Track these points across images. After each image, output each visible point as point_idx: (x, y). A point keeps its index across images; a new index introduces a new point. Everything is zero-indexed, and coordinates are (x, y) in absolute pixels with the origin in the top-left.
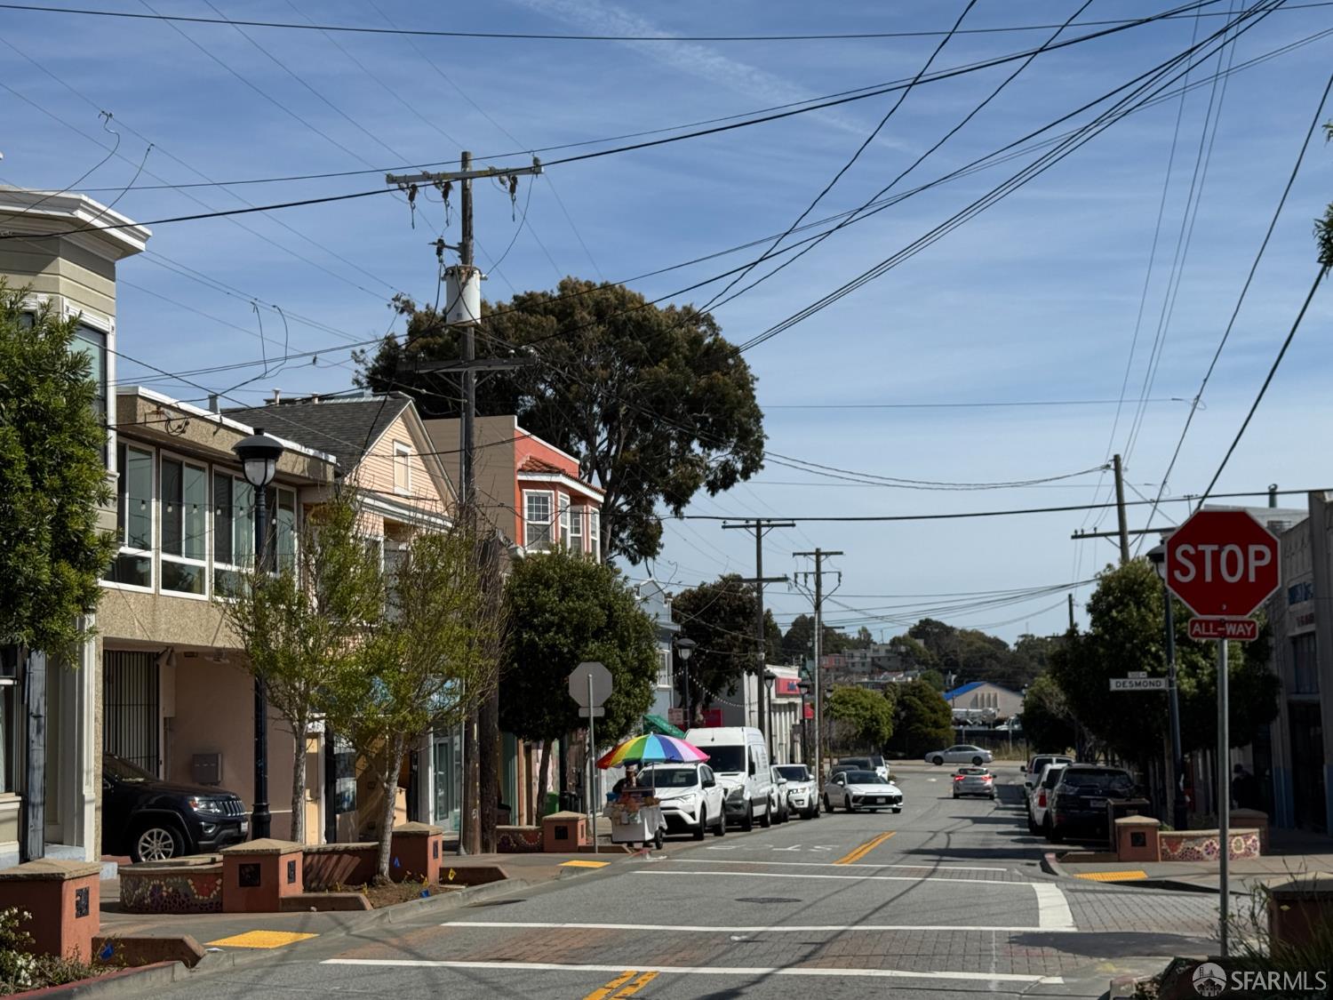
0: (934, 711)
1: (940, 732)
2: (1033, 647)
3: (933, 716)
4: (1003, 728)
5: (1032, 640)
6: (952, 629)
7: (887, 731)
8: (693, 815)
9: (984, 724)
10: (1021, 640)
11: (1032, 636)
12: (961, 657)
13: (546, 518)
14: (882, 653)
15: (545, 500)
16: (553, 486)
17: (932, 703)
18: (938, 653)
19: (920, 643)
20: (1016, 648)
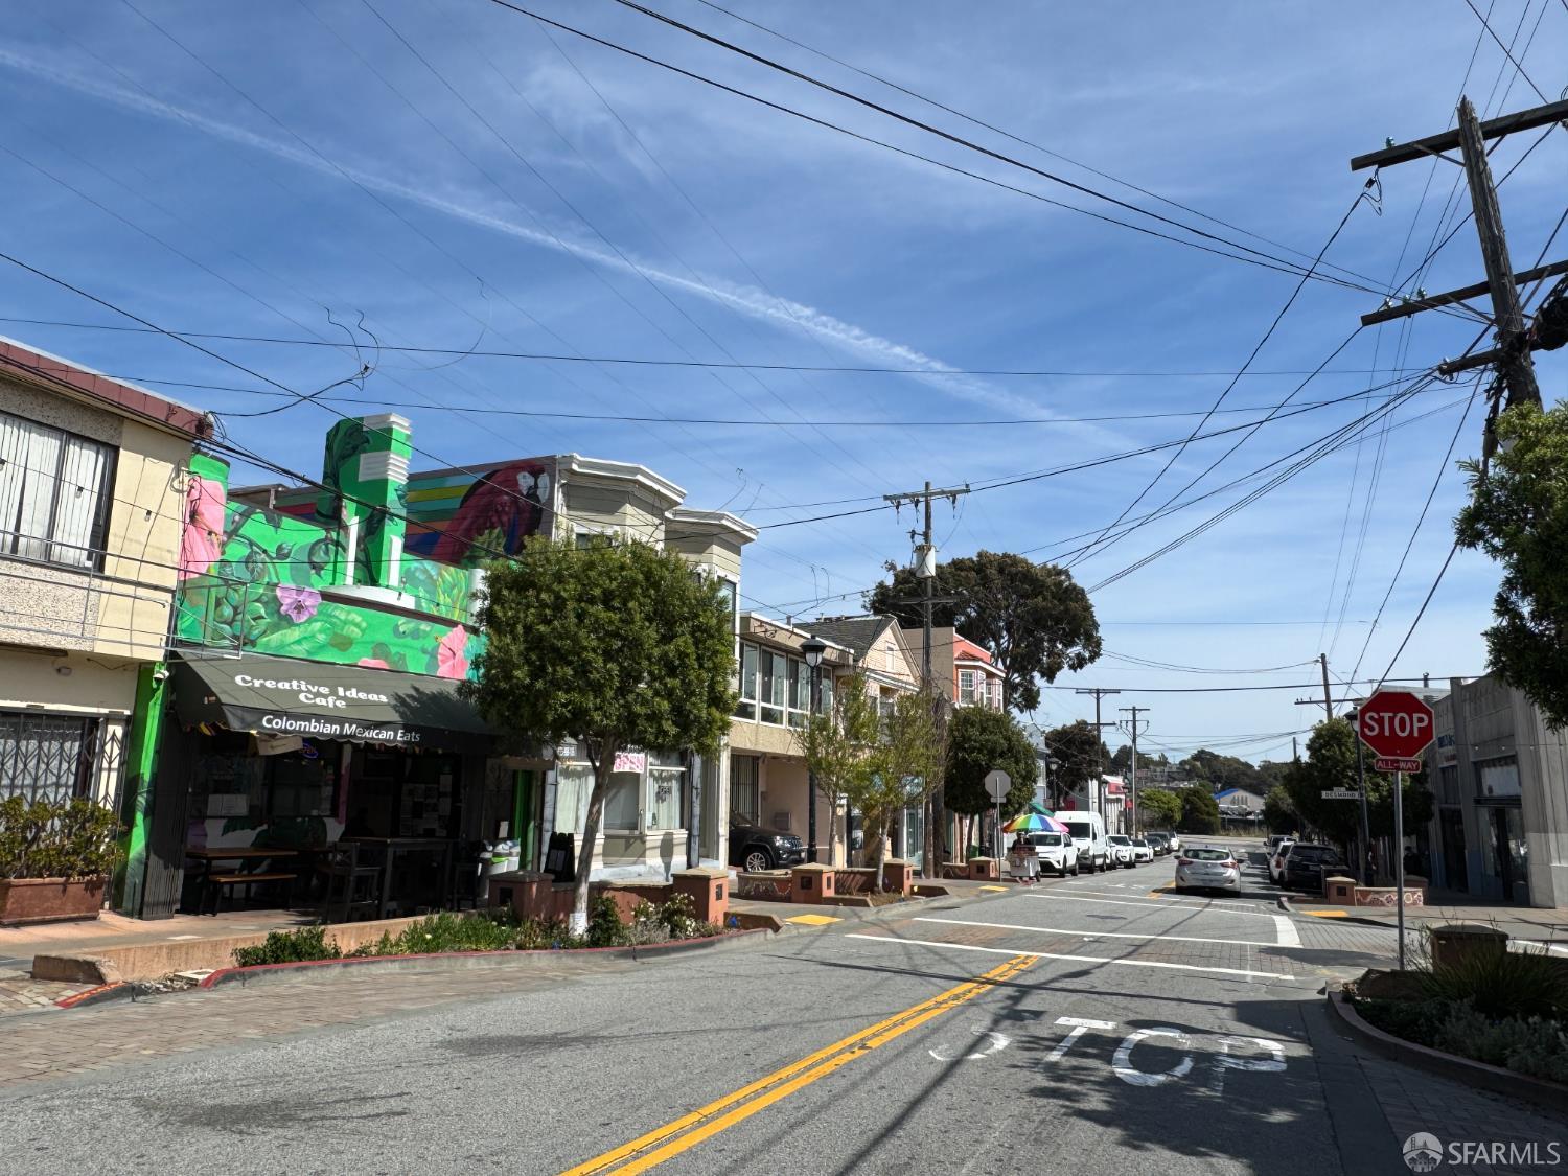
0: (1207, 806)
1: (1212, 819)
2: (1271, 769)
3: (1207, 809)
4: (1251, 817)
5: (1271, 765)
6: (1218, 756)
7: (1178, 817)
8: (1058, 862)
9: (1239, 815)
10: (1262, 764)
11: (1271, 762)
12: (1225, 774)
13: (971, 686)
14: (1174, 770)
15: (971, 676)
16: (976, 667)
17: (1206, 801)
18: (1210, 770)
19: (1198, 764)
20: (1259, 769)
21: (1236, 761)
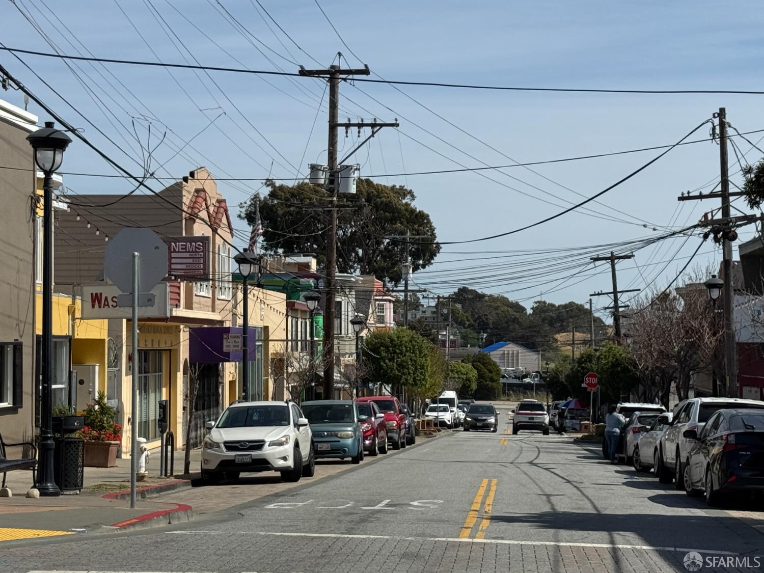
0: (490, 372)
1: (494, 384)
2: (544, 312)
3: (490, 375)
5: (545, 306)
6: (483, 296)
7: (474, 386)
9: (516, 377)
10: (535, 305)
11: (545, 302)
12: (492, 319)
13: (383, 313)
14: (428, 314)
15: (383, 305)
17: (490, 367)
18: (473, 316)
19: (459, 306)
20: (531, 312)
21: (504, 301)
